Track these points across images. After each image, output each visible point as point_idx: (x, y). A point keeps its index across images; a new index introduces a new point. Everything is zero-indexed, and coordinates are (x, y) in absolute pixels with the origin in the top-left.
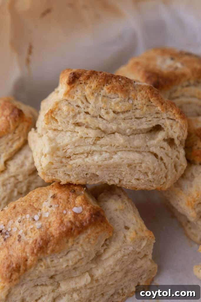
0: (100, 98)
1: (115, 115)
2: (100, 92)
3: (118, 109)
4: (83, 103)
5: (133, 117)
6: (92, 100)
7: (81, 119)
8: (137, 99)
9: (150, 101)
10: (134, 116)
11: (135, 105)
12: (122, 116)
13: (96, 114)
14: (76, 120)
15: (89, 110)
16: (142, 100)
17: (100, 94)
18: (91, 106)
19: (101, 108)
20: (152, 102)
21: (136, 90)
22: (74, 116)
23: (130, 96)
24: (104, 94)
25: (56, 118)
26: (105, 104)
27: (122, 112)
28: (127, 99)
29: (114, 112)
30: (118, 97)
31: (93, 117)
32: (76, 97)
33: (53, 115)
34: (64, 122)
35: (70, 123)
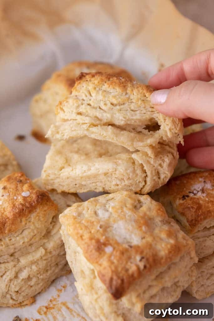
0: (101, 92)
1: (112, 106)
2: (102, 87)
3: (115, 102)
4: (86, 96)
5: (129, 109)
6: (93, 94)
7: (82, 109)
8: (133, 94)
9: (145, 96)
10: (130, 108)
11: (132, 100)
12: (118, 107)
13: (96, 106)
14: (78, 110)
15: (91, 103)
16: (138, 94)
17: (102, 89)
18: (92, 99)
19: (101, 100)
20: (147, 98)
21: (134, 87)
22: (78, 107)
23: (128, 91)
24: (105, 89)
25: (64, 108)
26: (105, 96)
27: (120, 104)
28: (124, 94)
29: (112, 104)
30: (117, 92)
31: (94, 108)
32: (81, 91)
33: (61, 107)
34: (69, 112)
35: (73, 113)
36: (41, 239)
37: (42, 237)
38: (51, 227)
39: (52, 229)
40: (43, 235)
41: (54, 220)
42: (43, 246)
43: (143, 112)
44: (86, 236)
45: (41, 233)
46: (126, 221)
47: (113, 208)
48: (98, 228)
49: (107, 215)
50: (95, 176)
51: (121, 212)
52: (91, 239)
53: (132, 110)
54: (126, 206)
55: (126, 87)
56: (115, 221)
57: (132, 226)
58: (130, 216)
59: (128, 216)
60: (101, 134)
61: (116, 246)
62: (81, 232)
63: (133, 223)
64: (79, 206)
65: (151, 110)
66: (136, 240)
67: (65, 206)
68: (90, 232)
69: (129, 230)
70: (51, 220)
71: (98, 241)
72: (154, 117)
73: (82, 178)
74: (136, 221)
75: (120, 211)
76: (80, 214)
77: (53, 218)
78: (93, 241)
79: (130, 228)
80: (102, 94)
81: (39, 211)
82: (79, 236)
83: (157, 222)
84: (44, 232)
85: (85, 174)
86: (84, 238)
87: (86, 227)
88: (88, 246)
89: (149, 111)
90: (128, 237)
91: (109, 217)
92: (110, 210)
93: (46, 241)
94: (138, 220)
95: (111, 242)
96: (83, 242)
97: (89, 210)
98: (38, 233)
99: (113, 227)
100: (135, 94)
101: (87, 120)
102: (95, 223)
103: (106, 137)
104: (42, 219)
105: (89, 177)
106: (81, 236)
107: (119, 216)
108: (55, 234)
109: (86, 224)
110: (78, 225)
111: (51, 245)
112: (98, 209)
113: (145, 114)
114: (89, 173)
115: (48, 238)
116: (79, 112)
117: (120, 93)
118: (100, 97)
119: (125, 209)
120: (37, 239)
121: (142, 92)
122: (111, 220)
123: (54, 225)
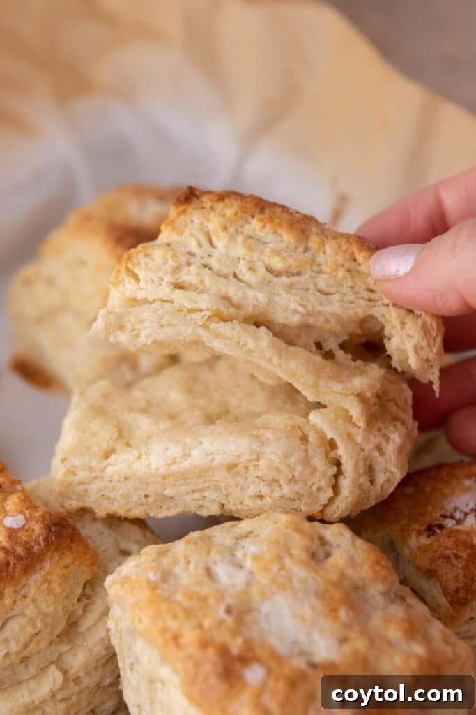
0: (240, 239)
1: (270, 276)
2: (242, 226)
3: (277, 264)
4: (200, 245)
5: (311, 286)
6: (221, 243)
7: (188, 276)
8: (325, 253)
9: (355, 260)
10: (315, 285)
11: (319, 265)
12: (284, 279)
13: (225, 270)
14: (178, 276)
15: (213, 262)
16: (337, 254)
17: (242, 233)
18: (216, 253)
19: (239, 258)
20: (359, 265)
21: (326, 237)
22: (177, 270)
23: (310, 244)
24: (251, 233)
25: (136, 270)
26: (250, 249)
27: (289, 273)
28: (301, 249)
29: (269, 270)
30: (282, 242)
31: (219, 274)
32: (187, 232)
33: (130, 266)
34: (153, 281)
35: (164, 283)
36: (51, 643)
37: (54, 637)
38: (80, 612)
39: (80, 617)
40: (58, 632)
41: (88, 591)
42: (58, 662)
43: (346, 298)
44: (190, 637)
45: (53, 627)
46: (294, 594)
47: (256, 558)
48: (221, 613)
49: (240, 578)
50: (203, 472)
51: (280, 570)
52: (204, 644)
53: (320, 291)
54: (291, 555)
55: (306, 233)
56: (264, 596)
57: (312, 607)
58: (303, 581)
59: (300, 581)
60: (241, 344)
61: (273, 664)
62: (173, 625)
63: (314, 601)
64: (161, 554)
65: (367, 295)
66: (325, 648)
67: (117, 552)
68: (200, 626)
69: (303, 619)
70: (79, 591)
71: (224, 651)
72: (376, 315)
73: (164, 477)
74: (322, 595)
75: (275, 567)
76: (166, 576)
77: (84, 588)
78: (211, 653)
79: (307, 612)
80: (243, 243)
81: (51, 566)
82: (168, 636)
83: (374, 597)
84: (61, 626)
85: (174, 468)
86: (182, 641)
87: (188, 612)
88: (197, 664)
89: (362, 298)
90: (302, 637)
91: (249, 584)
92: (249, 564)
93: (64, 648)
94: (326, 591)
95: (260, 652)
96: (181, 654)
97: (191, 567)
98: (46, 627)
99: (259, 611)
100: (329, 251)
101: (205, 302)
102: (212, 601)
103: (253, 352)
104: (58, 590)
105: (184, 477)
106: (176, 638)
107: (274, 580)
108: (89, 629)
109: (186, 603)
110: (164, 607)
111: (78, 660)
112: (215, 563)
113: (352, 302)
114: (186, 464)
115: (70, 641)
116: (180, 281)
117: (291, 247)
118: (240, 250)
119: (288, 562)
120: (43, 644)
121: (347, 249)
122: (255, 591)
123: (88, 604)
